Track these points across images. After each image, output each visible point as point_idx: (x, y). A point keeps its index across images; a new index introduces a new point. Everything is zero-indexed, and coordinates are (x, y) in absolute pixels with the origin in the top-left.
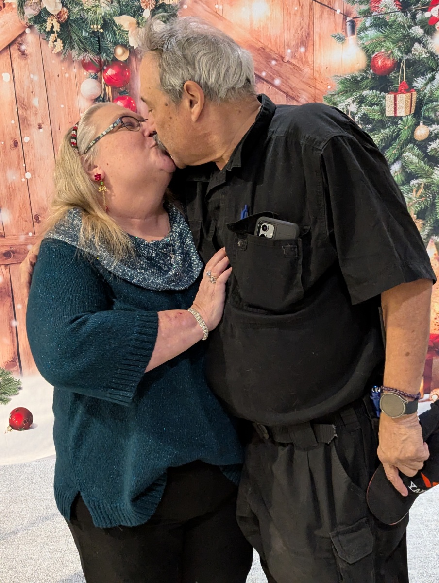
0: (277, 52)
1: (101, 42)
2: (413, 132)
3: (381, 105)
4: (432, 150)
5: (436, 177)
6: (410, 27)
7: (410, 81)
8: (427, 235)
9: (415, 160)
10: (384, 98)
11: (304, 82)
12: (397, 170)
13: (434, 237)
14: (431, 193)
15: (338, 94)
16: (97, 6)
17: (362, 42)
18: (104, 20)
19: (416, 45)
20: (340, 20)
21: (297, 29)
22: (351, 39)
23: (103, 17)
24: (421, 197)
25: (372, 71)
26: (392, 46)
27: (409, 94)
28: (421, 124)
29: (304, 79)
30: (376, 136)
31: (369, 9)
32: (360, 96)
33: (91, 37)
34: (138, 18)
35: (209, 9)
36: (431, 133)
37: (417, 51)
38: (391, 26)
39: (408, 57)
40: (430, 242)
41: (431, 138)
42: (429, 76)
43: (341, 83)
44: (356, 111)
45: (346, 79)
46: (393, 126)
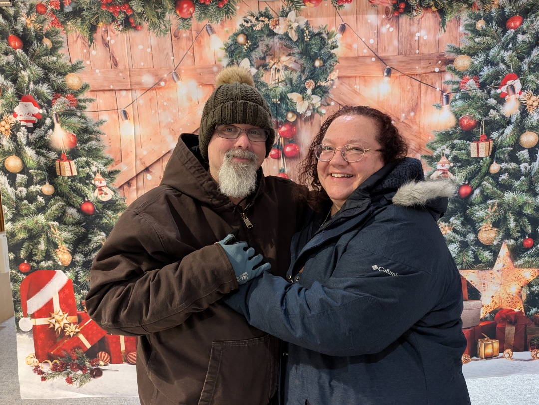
0: (395, 115)
1: (278, 110)
2: (489, 168)
3: (467, 150)
4: (502, 180)
5: (506, 199)
6: (486, 99)
7: (488, 135)
8: (501, 239)
9: (490, 186)
10: (469, 145)
11: (413, 135)
12: (478, 194)
13: (506, 241)
14: (503, 210)
15: (436, 142)
16: (277, 87)
17: (452, 109)
18: (281, 96)
19: (492, 110)
20: (439, 94)
21: (409, 101)
22: (446, 107)
23: (280, 94)
24: (495, 212)
25: (460, 127)
26: (474, 111)
27: (487, 143)
28: (494, 162)
29: (413, 133)
30: (464, 170)
31: (459, 87)
32: (452, 144)
33: (272, 106)
34: (303, 94)
35: (350, 88)
36: (501, 169)
37: (492, 114)
38: (473, 99)
39: (486, 118)
40: (503, 244)
41: (501, 172)
42: (501, 131)
43: (438, 135)
44: (449, 154)
45: (441, 133)
46: (476, 164)
